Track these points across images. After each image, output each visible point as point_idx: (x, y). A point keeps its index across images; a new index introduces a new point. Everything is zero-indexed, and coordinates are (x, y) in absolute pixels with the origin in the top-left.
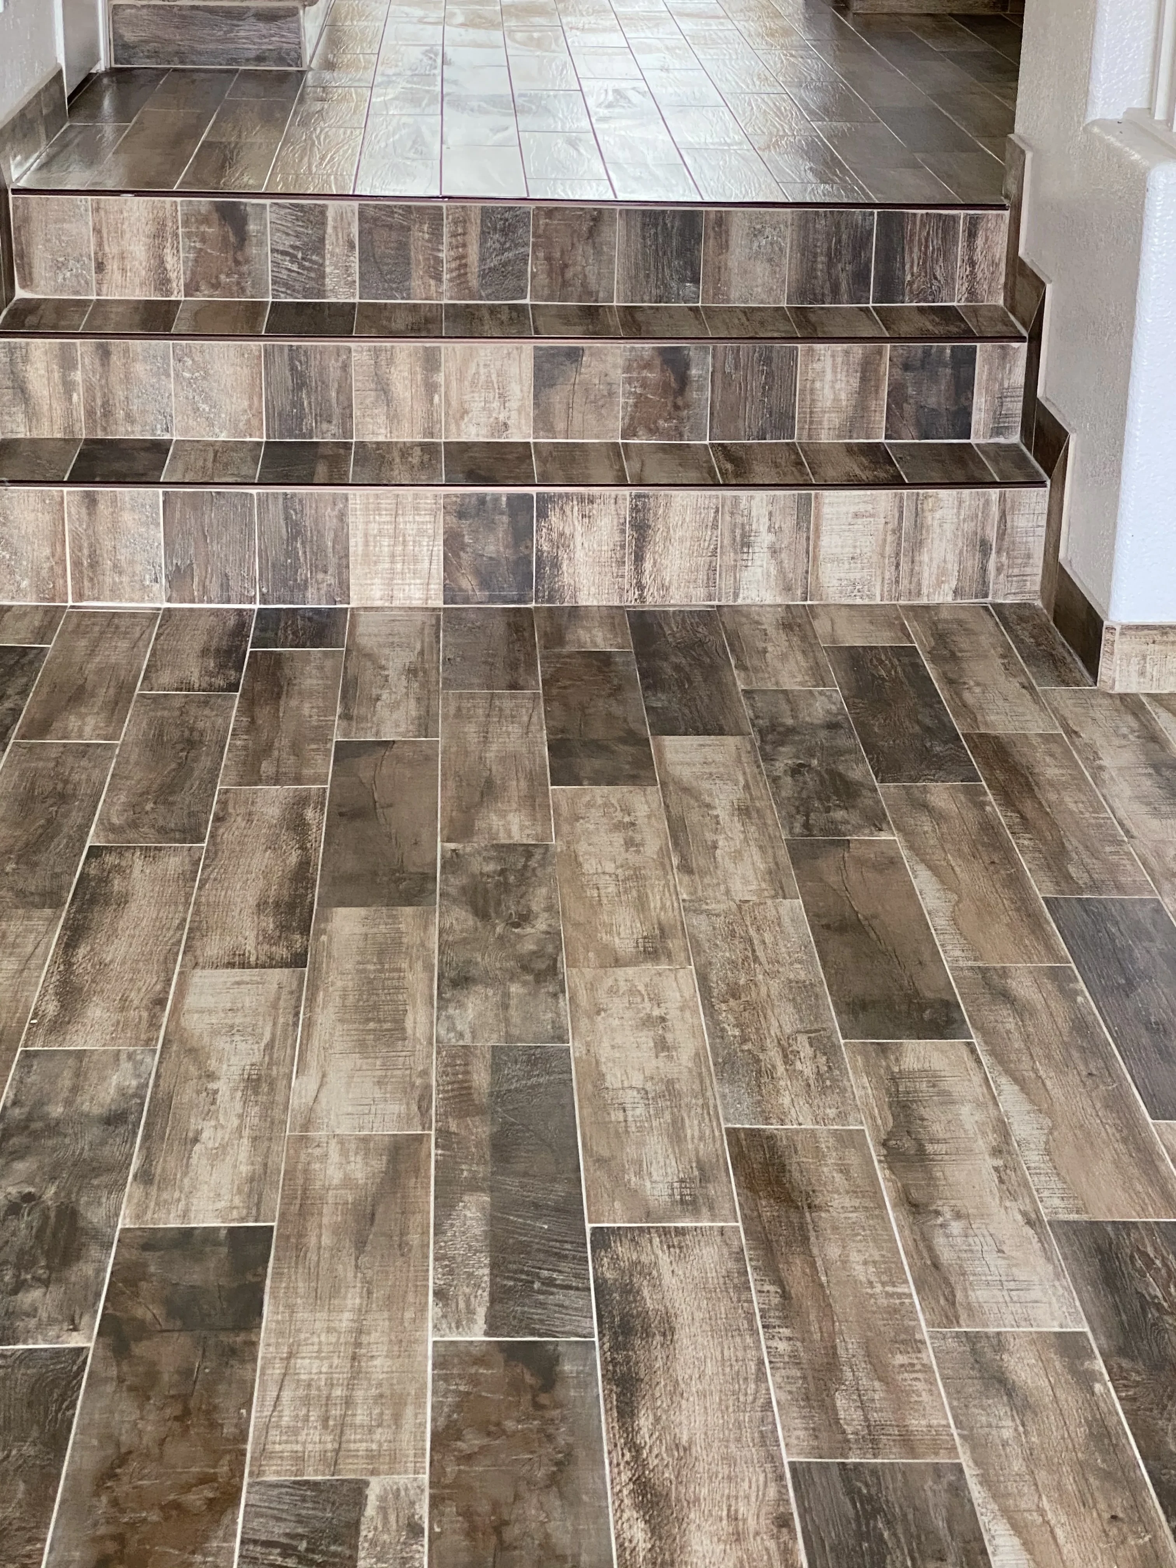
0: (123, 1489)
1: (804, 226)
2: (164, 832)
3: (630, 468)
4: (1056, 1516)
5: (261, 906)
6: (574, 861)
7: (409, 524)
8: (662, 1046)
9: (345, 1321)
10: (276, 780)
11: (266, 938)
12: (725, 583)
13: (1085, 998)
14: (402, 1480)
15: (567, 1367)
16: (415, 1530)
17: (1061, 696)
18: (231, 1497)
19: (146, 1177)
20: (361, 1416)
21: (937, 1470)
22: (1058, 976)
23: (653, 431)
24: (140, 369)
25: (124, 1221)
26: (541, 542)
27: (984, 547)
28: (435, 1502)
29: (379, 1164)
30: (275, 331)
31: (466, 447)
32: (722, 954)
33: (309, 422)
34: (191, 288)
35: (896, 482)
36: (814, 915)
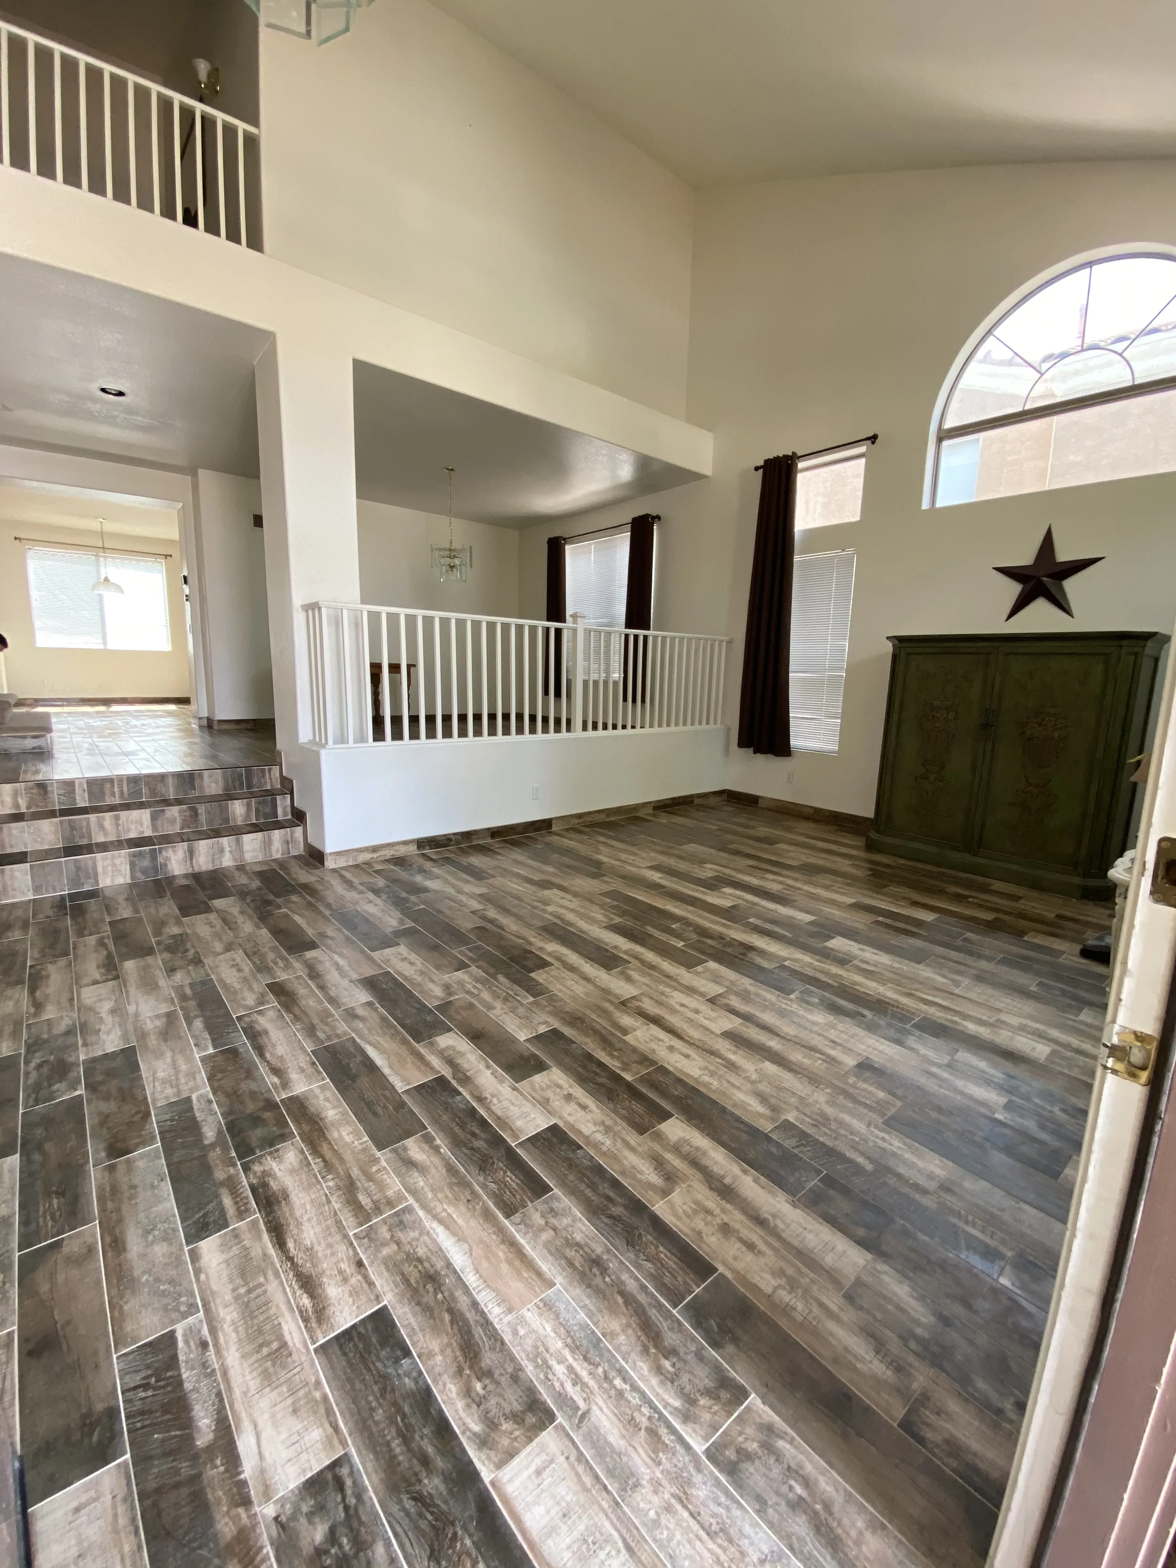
0: (110, 1124)
1: (224, 774)
2: (54, 956)
3: (185, 837)
4: (378, 1039)
5: (98, 967)
6: (196, 934)
7: (117, 861)
8: (239, 970)
9: (169, 1060)
10: (91, 934)
11: (102, 975)
12: (217, 862)
13: (346, 932)
14: (202, 1091)
15: (241, 1050)
16: (210, 1102)
17: (316, 872)
18: (147, 1114)
19: (85, 1045)
20: (183, 1081)
21: (348, 1040)
22: (339, 930)
23: (189, 827)
24: (14, 832)
25: (82, 1057)
26: (160, 860)
27: (288, 842)
28: (214, 1094)
29: (164, 1020)
30: (61, 816)
31: (131, 839)
32: (248, 946)
33: (77, 839)
34: (28, 808)
35: (262, 830)
36: (271, 932)
